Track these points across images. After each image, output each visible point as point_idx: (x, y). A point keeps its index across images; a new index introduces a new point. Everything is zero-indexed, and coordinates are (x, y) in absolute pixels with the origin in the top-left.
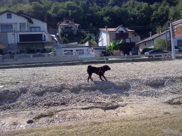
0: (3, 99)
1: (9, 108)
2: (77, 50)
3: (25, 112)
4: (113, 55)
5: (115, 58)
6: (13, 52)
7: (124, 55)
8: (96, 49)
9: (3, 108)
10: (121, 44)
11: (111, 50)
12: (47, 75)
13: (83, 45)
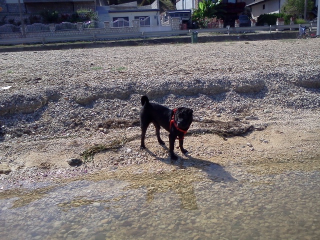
0: (14, 114)
1: (29, 133)
2: (136, 18)
3: (60, 140)
4: (204, 27)
5: (208, 32)
6: (17, 19)
7: (225, 27)
8: (172, 15)
9: (16, 133)
10: (219, 5)
11: (200, 17)
12: (92, 64)
13: (147, 7)
